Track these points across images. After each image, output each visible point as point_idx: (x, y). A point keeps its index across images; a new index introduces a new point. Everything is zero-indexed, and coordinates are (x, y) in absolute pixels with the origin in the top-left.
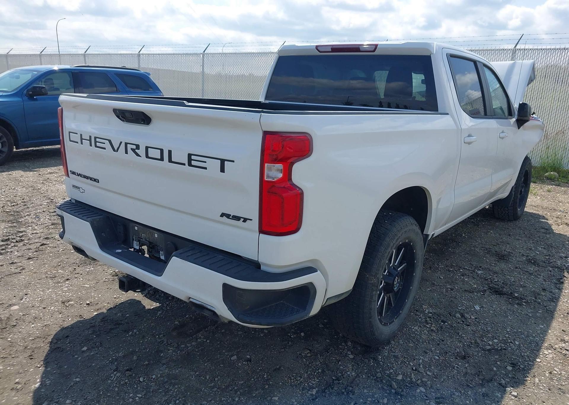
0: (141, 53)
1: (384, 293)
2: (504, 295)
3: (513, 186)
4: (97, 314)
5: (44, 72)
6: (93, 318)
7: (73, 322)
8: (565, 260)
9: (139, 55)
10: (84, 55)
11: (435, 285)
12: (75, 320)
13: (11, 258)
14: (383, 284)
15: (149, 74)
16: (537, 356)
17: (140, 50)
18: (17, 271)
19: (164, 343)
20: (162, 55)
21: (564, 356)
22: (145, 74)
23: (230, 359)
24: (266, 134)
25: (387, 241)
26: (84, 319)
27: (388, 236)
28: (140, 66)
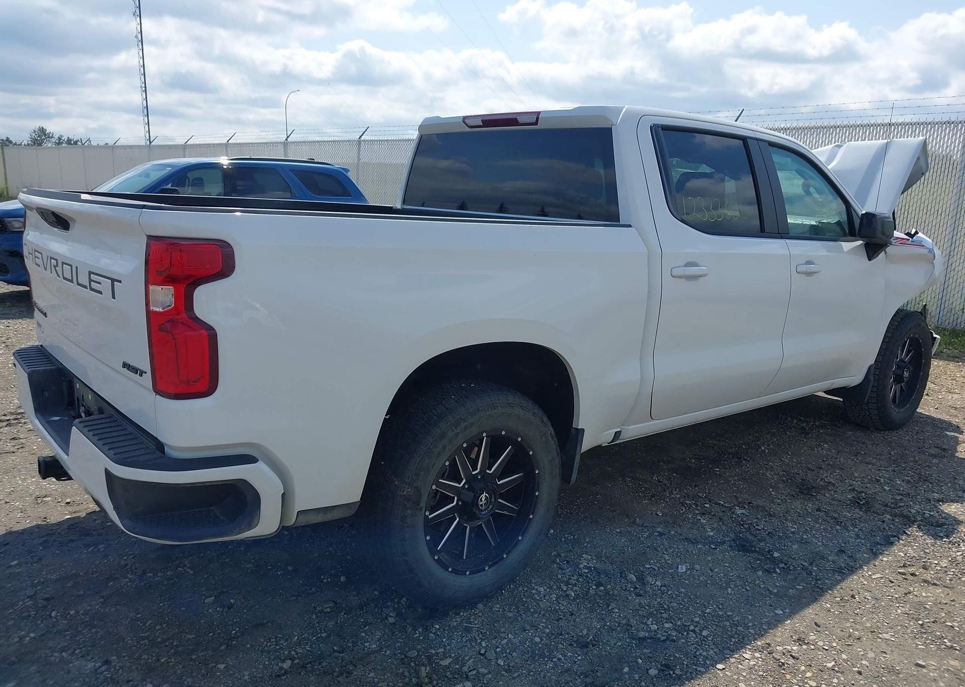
0: (363, 138)
1: (459, 519)
2: (752, 553)
3: (871, 365)
4: (69, 518)
5: (182, 167)
6: (60, 524)
7: (29, 526)
8: (934, 505)
9: (359, 142)
10: (286, 144)
11: (636, 525)
12: (34, 523)
13: (18, 432)
14: (455, 503)
15: (347, 171)
16: (723, 659)
17: (361, 135)
18: (12, 449)
19: (128, 567)
20: (391, 142)
21: (779, 665)
22: (340, 170)
23: (204, 602)
24: (153, 239)
25: (441, 428)
26: (48, 522)
27: (446, 421)
28: (360, 159)
